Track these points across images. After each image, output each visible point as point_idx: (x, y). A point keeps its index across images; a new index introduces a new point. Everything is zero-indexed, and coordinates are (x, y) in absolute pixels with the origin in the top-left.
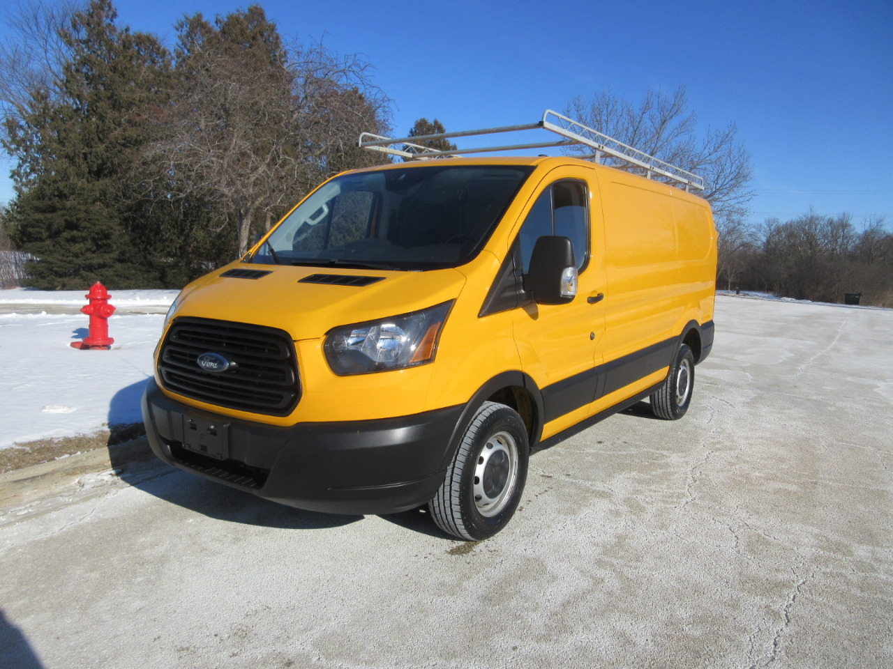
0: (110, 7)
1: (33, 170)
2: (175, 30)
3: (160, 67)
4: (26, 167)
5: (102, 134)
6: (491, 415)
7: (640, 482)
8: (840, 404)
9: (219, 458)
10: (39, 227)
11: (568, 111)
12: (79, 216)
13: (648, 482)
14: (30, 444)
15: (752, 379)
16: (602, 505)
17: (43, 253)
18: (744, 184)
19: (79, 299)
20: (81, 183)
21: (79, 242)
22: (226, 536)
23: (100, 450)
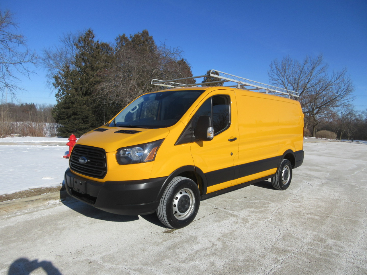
0: (92, 34)
1: (63, 94)
2: (115, 41)
3: (110, 55)
4: (61, 93)
5: (87, 79)
6: (180, 182)
7: (252, 212)
8: (362, 187)
9: (82, 193)
10: (64, 114)
11: (271, 65)
12: (77, 110)
13: (255, 213)
14: (34, 189)
15: (328, 176)
16: (232, 219)
17: (64, 124)
18: (350, 93)
19: (66, 140)
20: (79, 98)
21: (77, 120)
22: (88, 222)
23: (57, 192)
